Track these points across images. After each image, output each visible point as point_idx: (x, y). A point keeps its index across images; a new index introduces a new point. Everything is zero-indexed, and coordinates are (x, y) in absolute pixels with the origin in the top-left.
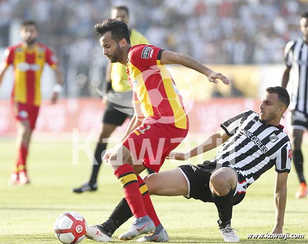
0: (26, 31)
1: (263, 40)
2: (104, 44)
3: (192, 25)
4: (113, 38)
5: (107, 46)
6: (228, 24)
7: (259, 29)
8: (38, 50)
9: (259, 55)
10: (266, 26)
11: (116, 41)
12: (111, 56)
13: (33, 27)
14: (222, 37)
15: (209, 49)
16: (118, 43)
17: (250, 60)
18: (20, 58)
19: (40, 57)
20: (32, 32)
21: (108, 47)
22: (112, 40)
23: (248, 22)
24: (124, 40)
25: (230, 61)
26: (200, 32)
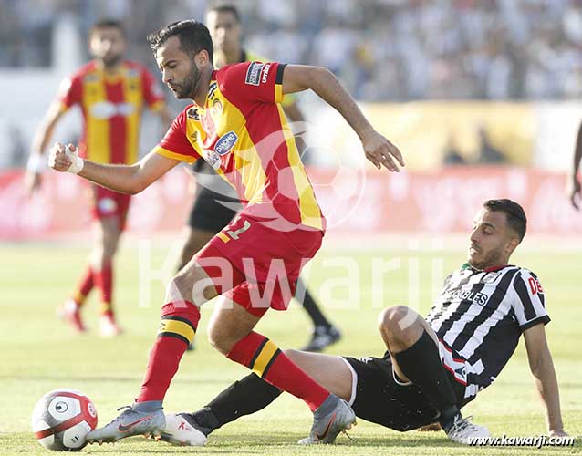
0: (102, 39)
1: (543, 53)
2: (164, 61)
3: (406, 23)
4: (184, 48)
5: (171, 64)
6: (476, 22)
7: (535, 32)
8: (128, 75)
9: (535, 82)
10: (549, 26)
11: (188, 54)
12: (178, 85)
13: (114, 32)
14: (465, 48)
15: (438, 71)
16: (193, 58)
17: (518, 93)
18: (94, 92)
19: (133, 87)
20: (113, 41)
21: (173, 67)
22: (182, 53)
23: (514, 19)
24: (204, 53)
25: (481, 95)
26: (421, 38)
